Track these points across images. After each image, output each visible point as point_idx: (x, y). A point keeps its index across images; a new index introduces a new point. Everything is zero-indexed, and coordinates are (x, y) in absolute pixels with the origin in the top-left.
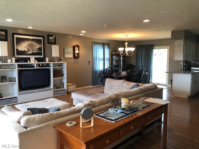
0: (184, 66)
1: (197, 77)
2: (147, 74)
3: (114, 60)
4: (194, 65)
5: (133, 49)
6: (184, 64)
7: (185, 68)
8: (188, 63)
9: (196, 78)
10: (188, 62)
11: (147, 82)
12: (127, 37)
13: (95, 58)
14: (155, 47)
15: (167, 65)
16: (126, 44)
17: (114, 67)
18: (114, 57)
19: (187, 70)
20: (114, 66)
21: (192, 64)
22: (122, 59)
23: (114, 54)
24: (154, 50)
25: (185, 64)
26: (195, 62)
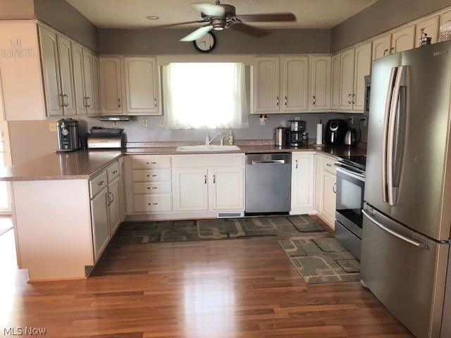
0: (62, 137)
1: (110, 179)
4: (96, 131)
6: (61, 130)
7: (66, 147)
8: (77, 126)
9: (108, 183)
10: (76, 122)
19: (74, 151)
21: (90, 127)
25: (65, 132)
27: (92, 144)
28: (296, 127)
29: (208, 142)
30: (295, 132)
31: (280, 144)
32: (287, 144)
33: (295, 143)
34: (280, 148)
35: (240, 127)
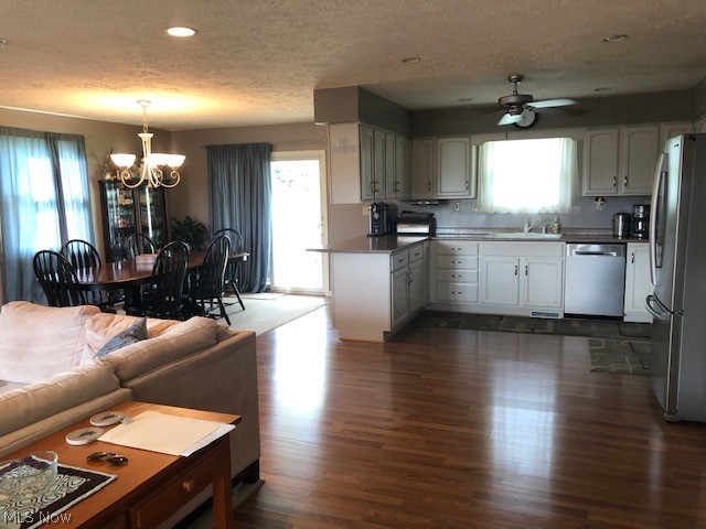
0: (374, 220)
1: (412, 260)
2: (245, 259)
3: (112, 207)
4: (405, 215)
5: (175, 161)
6: (373, 213)
7: (377, 230)
8: (388, 210)
9: (409, 263)
10: (387, 205)
11: (256, 288)
12: (145, 107)
13: (10, 200)
14: (274, 154)
15: (322, 218)
16: (146, 137)
17: (116, 236)
18: (110, 194)
19: (384, 234)
20: (117, 230)
21: (400, 212)
22: (148, 200)
23: (109, 181)
24: (274, 165)
25: (376, 216)
26: (407, 207)
27: (401, 229)
28: (640, 212)
29: (526, 229)
31: (620, 233)
32: (629, 233)
33: (638, 233)
34: (620, 238)
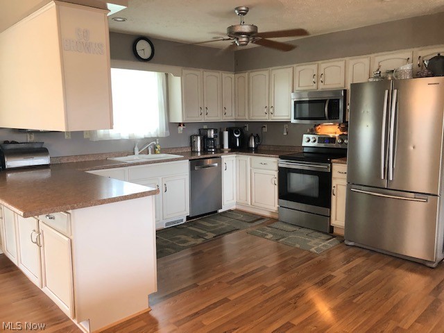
27: (11, 163)
28: (212, 134)
29: (137, 152)
30: (211, 139)
31: (199, 150)
32: (205, 150)
33: (212, 148)
34: (199, 154)
35: (164, 136)
